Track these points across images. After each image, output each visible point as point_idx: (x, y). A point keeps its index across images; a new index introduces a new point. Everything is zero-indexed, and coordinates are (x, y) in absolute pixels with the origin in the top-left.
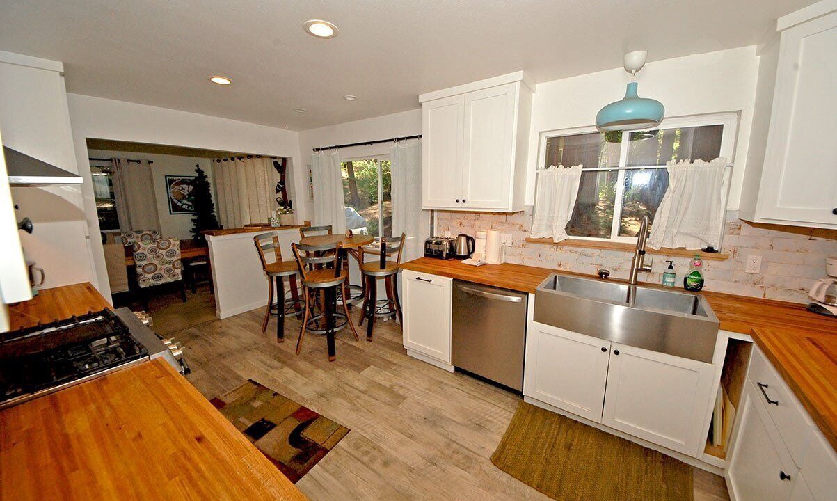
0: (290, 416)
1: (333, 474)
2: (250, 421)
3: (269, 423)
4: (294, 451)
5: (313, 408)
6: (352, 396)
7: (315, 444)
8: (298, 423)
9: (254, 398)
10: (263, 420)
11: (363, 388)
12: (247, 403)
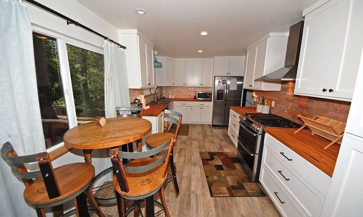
0: (209, 165)
1: (211, 149)
2: (221, 173)
3: (216, 167)
4: (214, 157)
5: (201, 163)
6: (188, 158)
7: (209, 154)
8: (208, 161)
9: (215, 181)
10: (217, 170)
11: (183, 158)
12: (219, 181)
